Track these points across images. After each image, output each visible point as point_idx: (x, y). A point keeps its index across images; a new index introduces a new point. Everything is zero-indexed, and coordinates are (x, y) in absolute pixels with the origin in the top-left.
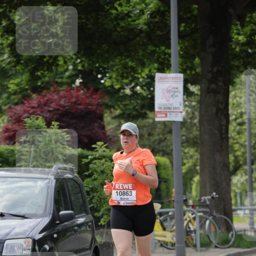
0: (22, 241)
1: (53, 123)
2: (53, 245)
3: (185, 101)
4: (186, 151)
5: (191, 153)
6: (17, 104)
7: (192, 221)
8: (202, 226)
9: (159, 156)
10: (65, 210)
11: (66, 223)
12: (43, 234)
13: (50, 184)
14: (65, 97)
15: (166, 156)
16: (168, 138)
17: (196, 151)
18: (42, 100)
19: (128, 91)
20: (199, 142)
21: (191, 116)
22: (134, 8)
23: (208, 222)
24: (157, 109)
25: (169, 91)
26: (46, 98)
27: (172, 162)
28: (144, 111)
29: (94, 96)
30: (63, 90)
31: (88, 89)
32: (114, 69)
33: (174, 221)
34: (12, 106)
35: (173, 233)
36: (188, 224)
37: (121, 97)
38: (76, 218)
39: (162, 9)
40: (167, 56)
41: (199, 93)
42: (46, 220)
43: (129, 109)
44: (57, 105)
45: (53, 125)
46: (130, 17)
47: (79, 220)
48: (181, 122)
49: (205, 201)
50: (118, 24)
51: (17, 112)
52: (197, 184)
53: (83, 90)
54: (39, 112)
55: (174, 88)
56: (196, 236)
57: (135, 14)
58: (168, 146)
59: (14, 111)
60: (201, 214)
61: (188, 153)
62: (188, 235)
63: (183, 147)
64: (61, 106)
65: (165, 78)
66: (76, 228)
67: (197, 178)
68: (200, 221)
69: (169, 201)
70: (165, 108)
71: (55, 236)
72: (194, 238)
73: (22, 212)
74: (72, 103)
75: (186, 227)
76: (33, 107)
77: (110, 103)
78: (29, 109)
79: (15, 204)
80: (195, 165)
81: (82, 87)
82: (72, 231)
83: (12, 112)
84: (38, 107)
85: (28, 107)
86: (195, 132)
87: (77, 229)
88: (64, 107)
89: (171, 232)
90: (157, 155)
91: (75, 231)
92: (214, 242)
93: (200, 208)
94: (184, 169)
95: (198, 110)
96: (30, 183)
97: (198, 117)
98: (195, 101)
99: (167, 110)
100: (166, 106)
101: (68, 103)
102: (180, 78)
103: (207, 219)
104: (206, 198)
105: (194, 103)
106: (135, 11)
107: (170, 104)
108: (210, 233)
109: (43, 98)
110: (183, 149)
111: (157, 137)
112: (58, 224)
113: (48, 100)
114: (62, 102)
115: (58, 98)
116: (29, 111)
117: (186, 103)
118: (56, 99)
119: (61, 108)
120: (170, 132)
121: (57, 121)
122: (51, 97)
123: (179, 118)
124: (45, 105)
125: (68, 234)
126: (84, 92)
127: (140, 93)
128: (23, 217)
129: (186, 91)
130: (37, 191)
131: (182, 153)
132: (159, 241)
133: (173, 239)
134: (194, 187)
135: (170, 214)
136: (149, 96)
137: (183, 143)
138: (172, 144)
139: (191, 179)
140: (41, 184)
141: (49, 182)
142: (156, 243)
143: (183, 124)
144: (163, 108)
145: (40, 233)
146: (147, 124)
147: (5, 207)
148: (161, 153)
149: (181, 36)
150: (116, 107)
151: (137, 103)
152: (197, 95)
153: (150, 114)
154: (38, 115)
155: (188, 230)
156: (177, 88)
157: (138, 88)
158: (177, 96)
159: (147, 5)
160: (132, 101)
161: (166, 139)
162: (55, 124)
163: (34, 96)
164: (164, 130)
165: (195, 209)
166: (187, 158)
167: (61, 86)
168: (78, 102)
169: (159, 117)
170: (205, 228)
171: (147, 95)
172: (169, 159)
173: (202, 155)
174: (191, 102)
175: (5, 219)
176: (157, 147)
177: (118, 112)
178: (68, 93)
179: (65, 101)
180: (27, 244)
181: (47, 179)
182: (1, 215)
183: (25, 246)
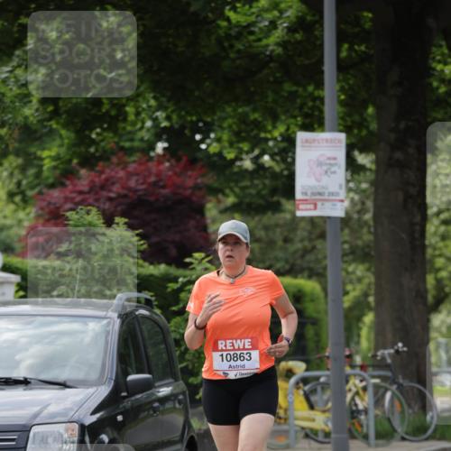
0: (61, 428)
1: (117, 219)
2: (116, 435)
3: (348, 181)
4: (351, 269)
5: (359, 273)
6: (52, 186)
7: (361, 392)
8: (378, 401)
9: (303, 277)
10: (137, 373)
11: (139, 396)
12: (98, 415)
13: (111, 327)
14: (138, 174)
15: (314, 278)
16: (319, 246)
17: (368, 270)
18: (97, 180)
19: (248, 164)
20: (373, 253)
21: (358, 207)
22: (259, 18)
23: (388, 395)
24: (298, 195)
25: (320, 164)
26: (103, 176)
27: (325, 290)
28: (275, 199)
29: (190, 173)
30: (134, 162)
31: (179, 160)
32: (225, 125)
33: (328, 394)
34: (45, 190)
35: (327, 415)
36: (353, 399)
37: (236, 173)
38: (156, 387)
39: (309, 18)
40: (318, 103)
41: (374, 167)
42: (103, 391)
43: (250, 194)
44: (123, 188)
45: (118, 224)
46: (252, 33)
47: (161, 390)
48: (342, 219)
49: (383, 358)
50: (232, 46)
51: (53, 201)
52: (370, 328)
53: (168, 161)
54: (91, 201)
55: (329, 158)
56: (368, 420)
57: (260, 29)
58: (318, 261)
59: (48, 199)
60: (377, 381)
61: (353, 273)
62: (353, 418)
63: (346, 262)
64: (130, 189)
65: (314, 140)
66: (156, 404)
67: (369, 318)
68: (376, 393)
69: (320, 358)
70: (313, 194)
71: (120, 418)
72: (364, 422)
73: (62, 377)
74: (149, 184)
75: (350, 404)
76: (81, 193)
77: (216, 185)
78: (74, 195)
79: (48, 362)
80: (366, 295)
81: (168, 156)
82: (148, 410)
83: (44, 200)
84: (89, 193)
85: (71, 192)
86: (367, 237)
87: (158, 407)
88: (136, 191)
89: (324, 412)
90: (300, 276)
91: (155, 410)
92: (399, 430)
93: (374, 370)
94: (347, 302)
95: (372, 197)
96: (76, 326)
97: (372, 210)
98: (365, 182)
99: (317, 197)
100: (315, 191)
101: (142, 184)
102: (340, 141)
103: (386, 390)
104: (386, 352)
105: (364, 186)
106: (261, 22)
107: (323, 187)
108: (393, 414)
109: (99, 176)
110: (345, 266)
111: (299, 246)
112: (125, 397)
113: (107, 180)
114: (132, 183)
115: (125, 177)
116: (74, 198)
117: (351, 185)
118: (121, 178)
119: (130, 194)
120: (322, 236)
121: (123, 215)
122: (113, 173)
123: (338, 211)
124: (103, 187)
125: (142, 415)
126: (171, 165)
127: (270, 168)
128: (64, 385)
129: (351, 164)
130: (87, 339)
131: (344, 274)
132: (303, 428)
133: (327, 425)
134: (364, 332)
135: (322, 380)
136: (286, 173)
137: (344, 255)
138: (325, 257)
139: (359, 319)
140: (94, 327)
141: (109, 324)
142: (296, 432)
143: (345, 222)
144: (309, 194)
145: (94, 413)
146: (281, 222)
147: (31, 368)
148: (306, 274)
149: (342, 67)
150: (227, 191)
151: (264, 184)
152: (370, 170)
153: (287, 205)
154: (90, 205)
155: (354, 408)
156: (335, 159)
157: (266, 158)
158: (334, 172)
159: (281, 12)
160: (256, 182)
161: (314, 248)
162: (120, 220)
163: (83, 172)
164: (310, 233)
165: (365, 371)
166: (351, 282)
167: (131, 155)
168: (161, 184)
169: (302, 210)
170: (383, 406)
171: (282, 171)
172: (320, 283)
173: (378, 276)
174: (360, 182)
175: (31, 389)
176: (299, 262)
177: (231, 200)
178: (143, 167)
179: (137, 181)
180: (70, 432)
181: (105, 318)
182: (25, 382)
183: (66, 436)
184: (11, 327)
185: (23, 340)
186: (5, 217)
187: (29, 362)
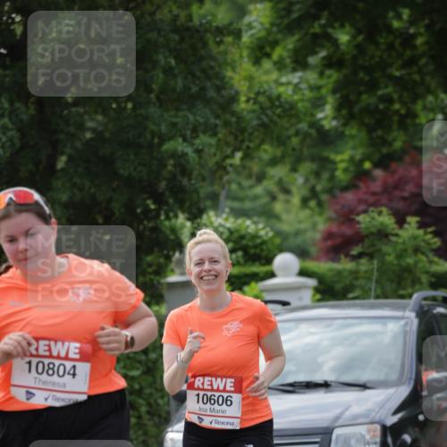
0: (362, 430)
1: (409, 219)
2: (418, 435)
6: (345, 189)
12: (399, 416)
13: (409, 327)
18: (390, 180)
26: (396, 177)
42: (403, 392)
45: (410, 223)
51: (347, 204)
54: (384, 201)
59: (341, 202)
71: (421, 417)
73: (363, 378)
76: (374, 194)
78: (367, 196)
79: (349, 365)
83: (338, 204)
84: (382, 193)
85: (365, 194)
96: (376, 327)
109: (392, 176)
113: (400, 179)
116: (367, 200)
118: (414, 177)
121: (414, 214)
122: (406, 173)
124: (396, 187)
128: (364, 387)
130: (387, 340)
140: (393, 327)
141: (406, 324)
145: (395, 412)
154: (382, 205)
162: (412, 220)
175: (331, 392)
180: (372, 433)
181: (402, 318)
182: (326, 385)
183: (368, 437)
184: (312, 330)
185: (326, 343)
186: (300, 222)
187: (331, 363)
